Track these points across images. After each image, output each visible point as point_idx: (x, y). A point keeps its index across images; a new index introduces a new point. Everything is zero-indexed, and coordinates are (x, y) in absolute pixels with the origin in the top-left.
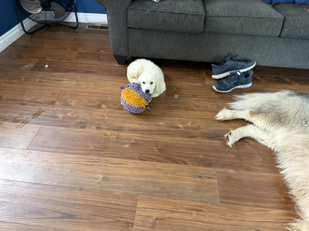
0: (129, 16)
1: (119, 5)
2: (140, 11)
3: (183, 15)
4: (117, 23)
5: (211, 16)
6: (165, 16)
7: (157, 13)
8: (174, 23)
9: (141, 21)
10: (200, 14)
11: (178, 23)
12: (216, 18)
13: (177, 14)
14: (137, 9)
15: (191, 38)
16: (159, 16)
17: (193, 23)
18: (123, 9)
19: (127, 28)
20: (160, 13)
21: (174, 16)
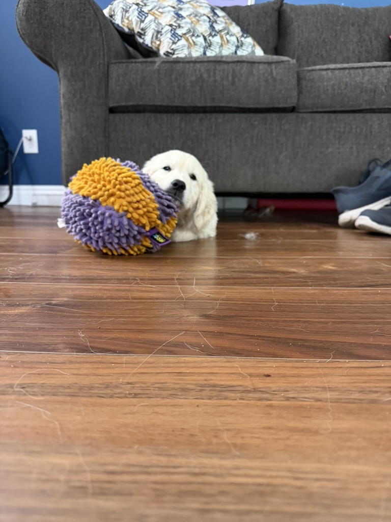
0: (112, 79)
1: (90, 53)
2: (139, 65)
3: (245, 65)
4: (81, 97)
5: (313, 70)
6: (200, 70)
7: (181, 65)
8: (223, 85)
9: (141, 86)
10: (286, 61)
11: (233, 83)
12: (324, 73)
13: (230, 65)
14: (132, 62)
15: (267, 127)
16: (187, 71)
17: (271, 81)
18: (99, 64)
19: (107, 111)
20: (187, 65)
21: (224, 70)
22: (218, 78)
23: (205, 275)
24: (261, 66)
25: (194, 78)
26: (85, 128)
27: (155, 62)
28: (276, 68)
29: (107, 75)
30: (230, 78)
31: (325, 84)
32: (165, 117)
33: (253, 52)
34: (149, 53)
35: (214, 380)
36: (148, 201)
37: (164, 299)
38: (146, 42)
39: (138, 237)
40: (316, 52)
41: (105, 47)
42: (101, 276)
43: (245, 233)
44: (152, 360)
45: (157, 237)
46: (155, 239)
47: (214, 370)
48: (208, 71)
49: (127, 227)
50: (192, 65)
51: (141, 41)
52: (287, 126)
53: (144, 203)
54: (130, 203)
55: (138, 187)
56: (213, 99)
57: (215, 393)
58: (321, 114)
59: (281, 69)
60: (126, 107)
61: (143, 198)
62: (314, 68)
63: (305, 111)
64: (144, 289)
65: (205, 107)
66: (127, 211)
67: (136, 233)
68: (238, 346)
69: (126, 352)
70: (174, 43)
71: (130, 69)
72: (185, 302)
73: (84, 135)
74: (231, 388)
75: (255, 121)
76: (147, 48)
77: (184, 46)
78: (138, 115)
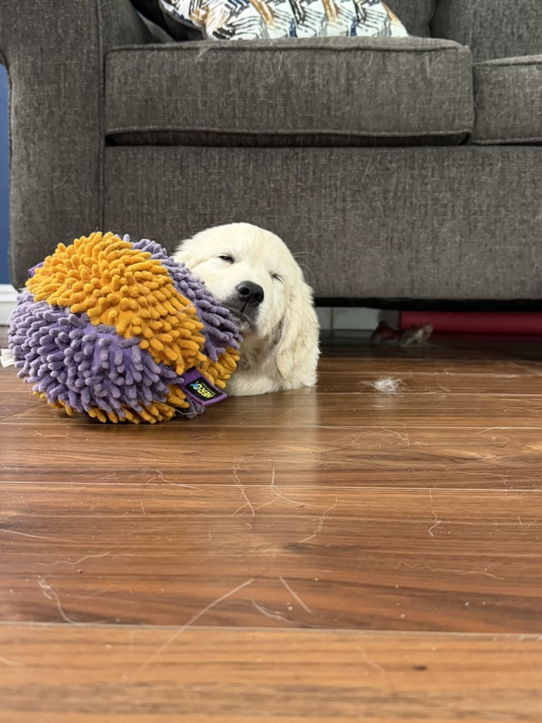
0: (112, 80)
1: (71, 31)
2: (166, 54)
3: (372, 54)
4: (52, 114)
5: (502, 65)
6: (283, 64)
7: (247, 54)
8: (329, 93)
9: (169, 94)
10: (449, 48)
11: (348, 90)
12: (525, 70)
13: (343, 55)
14: (153, 49)
15: (416, 173)
16: (258, 65)
17: (421, 84)
18: (88, 52)
19: (103, 142)
20: (259, 56)
21: (330, 65)
22: (319, 80)
23: (294, 464)
24: (402, 58)
25: (272, 80)
26: (57, 174)
27: (197, 49)
28: (431, 60)
29: (103, 73)
30: (343, 81)
31: (528, 90)
32: (215, 153)
33: (387, 30)
34: (186, 32)
35: (314, 678)
36: (184, 316)
37: (213, 512)
38: (180, 12)
39: (162, 387)
40: (509, 31)
41: (101, 19)
42: (85, 467)
43: (374, 379)
44: (187, 637)
45: (198, 387)
46: (195, 392)
47: (313, 658)
48: (300, 66)
49: (140, 368)
50: (268, 54)
51: (170, 9)
52: (454, 172)
53: (174, 320)
54: (147, 319)
55: (163, 289)
56: (311, 119)
57: (315, 704)
58: (521, 148)
59: (440, 62)
60: (138, 133)
61: (173, 310)
62: (505, 60)
63: (489, 141)
64: (171, 492)
65: (295, 136)
66: (141, 336)
67: (157, 378)
68: (362, 608)
69: (135, 621)
70: (233, 13)
71: (147, 62)
72: (254, 518)
73: (55, 187)
74: (345, 695)
75: (391, 162)
76: (181, 21)
77: (253, 19)
78: (164, 149)
